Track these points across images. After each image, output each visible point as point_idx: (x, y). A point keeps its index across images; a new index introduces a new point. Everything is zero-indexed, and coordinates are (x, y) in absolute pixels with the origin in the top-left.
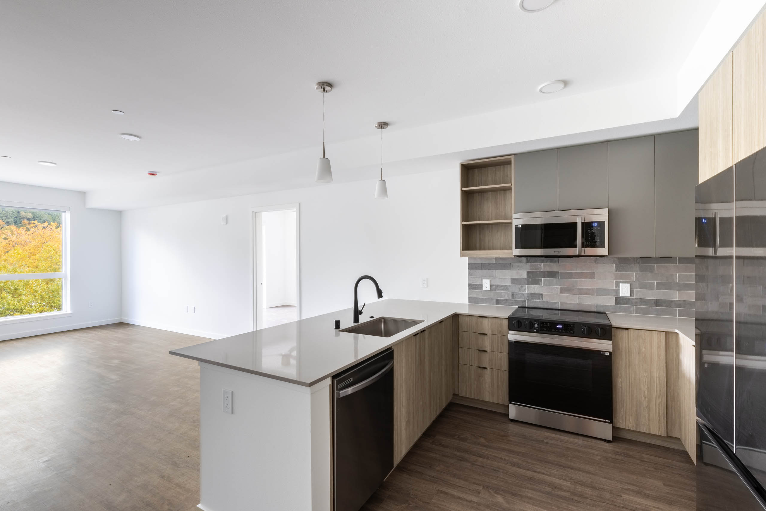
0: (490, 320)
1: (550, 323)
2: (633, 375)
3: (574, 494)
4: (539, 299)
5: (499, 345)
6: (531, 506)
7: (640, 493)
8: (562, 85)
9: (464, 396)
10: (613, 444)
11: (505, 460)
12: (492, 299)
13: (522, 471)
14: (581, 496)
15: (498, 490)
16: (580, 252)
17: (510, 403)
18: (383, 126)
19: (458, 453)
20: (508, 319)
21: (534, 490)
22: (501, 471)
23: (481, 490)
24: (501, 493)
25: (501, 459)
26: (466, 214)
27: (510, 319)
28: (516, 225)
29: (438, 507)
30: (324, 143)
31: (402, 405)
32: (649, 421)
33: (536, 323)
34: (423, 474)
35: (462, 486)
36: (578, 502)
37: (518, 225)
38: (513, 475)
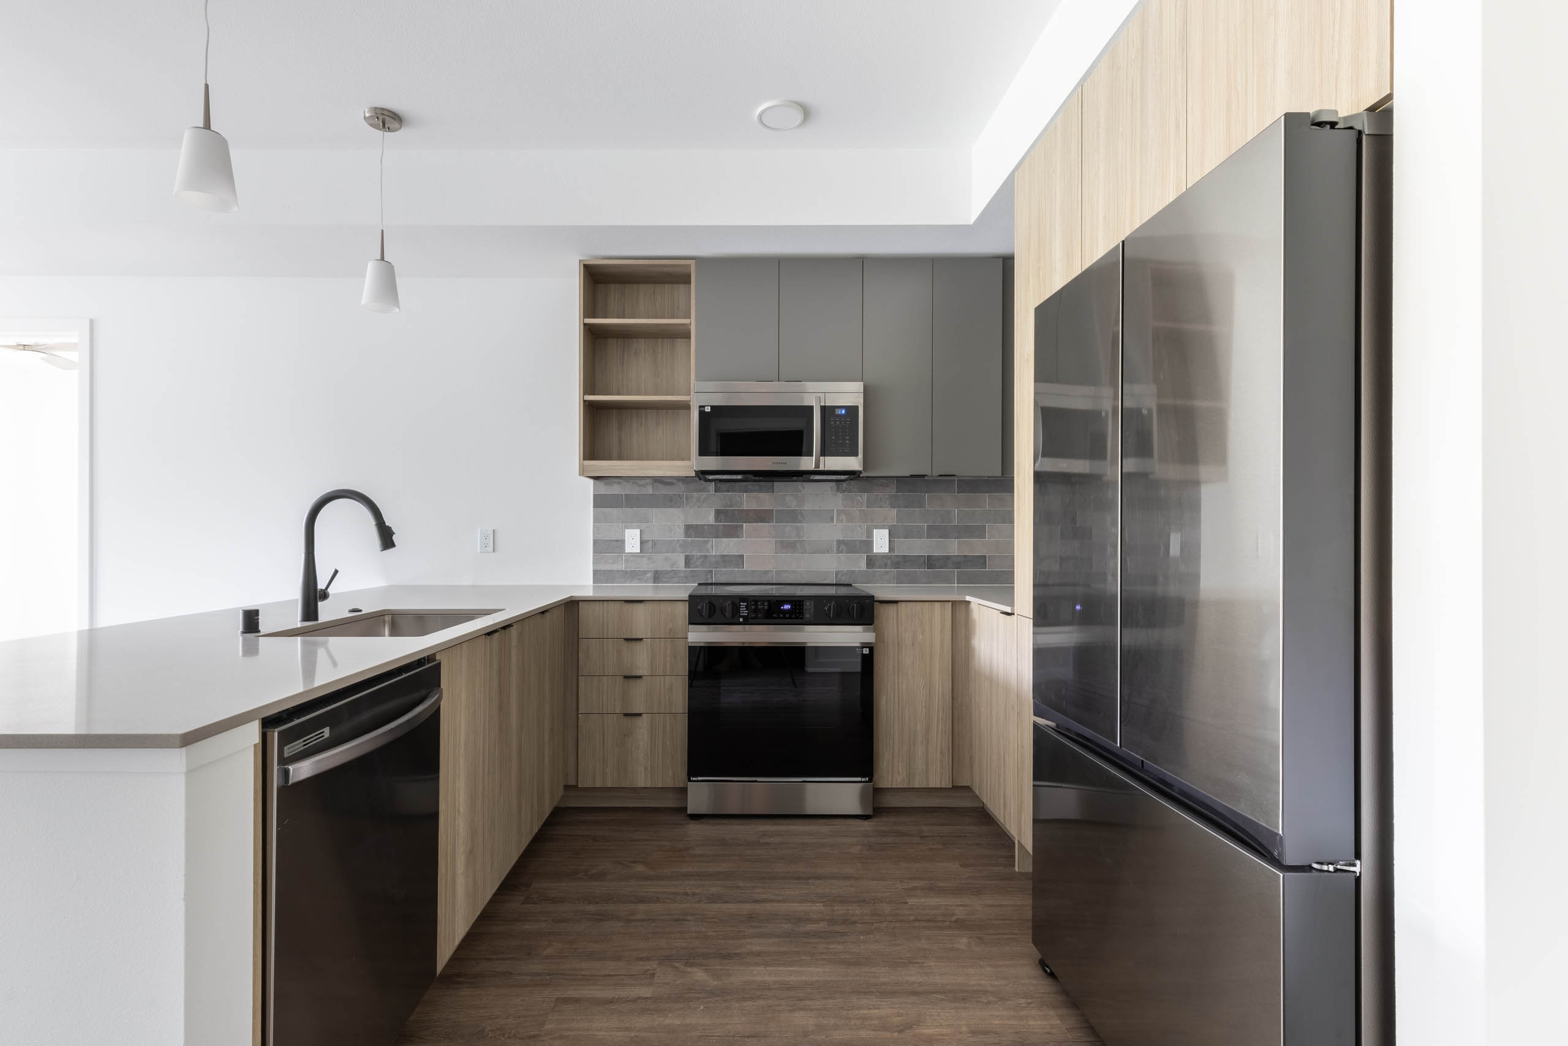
0: (649, 606)
1: (769, 602)
2: (904, 687)
3: (832, 921)
4: (737, 566)
5: (668, 659)
6: (761, 968)
7: (933, 890)
8: (798, 117)
9: (589, 785)
10: (875, 820)
11: (694, 894)
12: (645, 572)
13: (731, 907)
14: (845, 921)
15: (691, 959)
16: (817, 464)
17: (690, 780)
18: (388, 119)
19: (592, 908)
20: (687, 603)
21: (761, 936)
22: (689, 918)
23: (655, 970)
24: (698, 961)
25: (686, 894)
26: (591, 381)
27: (694, 600)
28: (700, 407)
29: (562, 1037)
30: (207, 86)
31: (459, 811)
32: (927, 764)
33: (743, 604)
34: (511, 974)
35: (612, 973)
36: (843, 934)
37: (704, 407)
38: (716, 920)
